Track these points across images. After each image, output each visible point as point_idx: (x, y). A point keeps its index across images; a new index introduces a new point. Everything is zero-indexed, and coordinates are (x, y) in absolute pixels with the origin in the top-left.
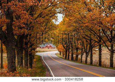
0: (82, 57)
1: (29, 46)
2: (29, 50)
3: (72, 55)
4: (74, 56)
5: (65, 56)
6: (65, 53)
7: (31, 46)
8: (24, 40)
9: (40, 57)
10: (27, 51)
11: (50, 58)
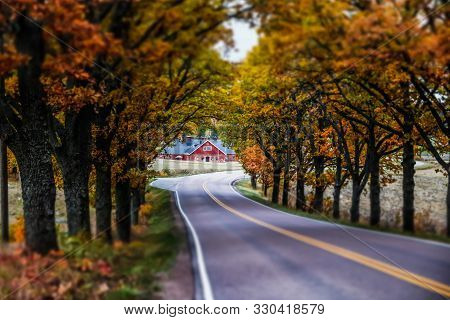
0: (337, 195)
1: (113, 152)
2: (117, 167)
3: (300, 187)
4: (308, 189)
5: (270, 190)
6: (270, 179)
7: (124, 152)
8: (95, 129)
9: (168, 195)
10: (108, 174)
11: (207, 201)
